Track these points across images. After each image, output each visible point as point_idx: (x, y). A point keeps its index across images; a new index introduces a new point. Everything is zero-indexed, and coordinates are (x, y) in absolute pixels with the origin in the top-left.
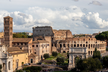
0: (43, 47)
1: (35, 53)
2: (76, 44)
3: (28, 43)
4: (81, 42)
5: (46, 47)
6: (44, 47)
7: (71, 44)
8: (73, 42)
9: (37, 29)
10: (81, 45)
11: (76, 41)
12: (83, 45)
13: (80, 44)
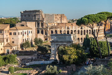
0: (23, 35)
1: (13, 42)
2: (70, 30)
3: (3, 30)
4: (75, 28)
5: (28, 34)
6: (25, 35)
7: (64, 30)
8: (66, 28)
9: (25, 14)
10: (75, 31)
11: (70, 27)
12: (77, 31)
13: (74, 29)
